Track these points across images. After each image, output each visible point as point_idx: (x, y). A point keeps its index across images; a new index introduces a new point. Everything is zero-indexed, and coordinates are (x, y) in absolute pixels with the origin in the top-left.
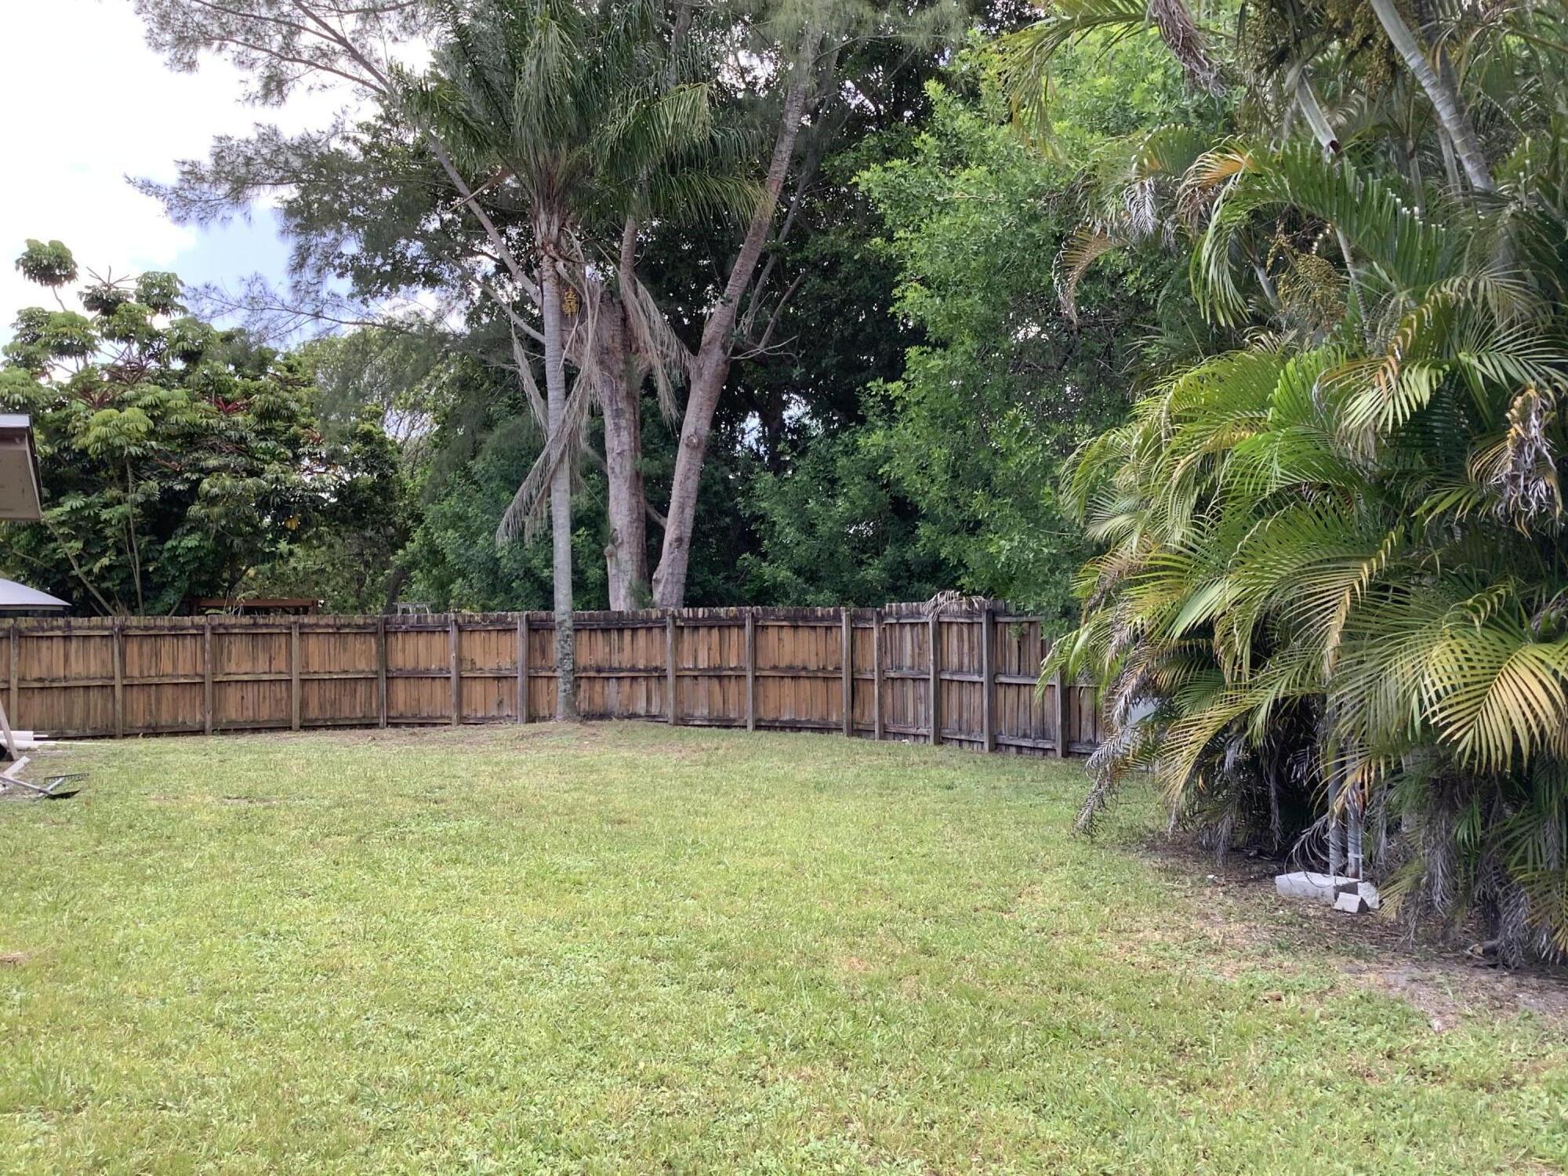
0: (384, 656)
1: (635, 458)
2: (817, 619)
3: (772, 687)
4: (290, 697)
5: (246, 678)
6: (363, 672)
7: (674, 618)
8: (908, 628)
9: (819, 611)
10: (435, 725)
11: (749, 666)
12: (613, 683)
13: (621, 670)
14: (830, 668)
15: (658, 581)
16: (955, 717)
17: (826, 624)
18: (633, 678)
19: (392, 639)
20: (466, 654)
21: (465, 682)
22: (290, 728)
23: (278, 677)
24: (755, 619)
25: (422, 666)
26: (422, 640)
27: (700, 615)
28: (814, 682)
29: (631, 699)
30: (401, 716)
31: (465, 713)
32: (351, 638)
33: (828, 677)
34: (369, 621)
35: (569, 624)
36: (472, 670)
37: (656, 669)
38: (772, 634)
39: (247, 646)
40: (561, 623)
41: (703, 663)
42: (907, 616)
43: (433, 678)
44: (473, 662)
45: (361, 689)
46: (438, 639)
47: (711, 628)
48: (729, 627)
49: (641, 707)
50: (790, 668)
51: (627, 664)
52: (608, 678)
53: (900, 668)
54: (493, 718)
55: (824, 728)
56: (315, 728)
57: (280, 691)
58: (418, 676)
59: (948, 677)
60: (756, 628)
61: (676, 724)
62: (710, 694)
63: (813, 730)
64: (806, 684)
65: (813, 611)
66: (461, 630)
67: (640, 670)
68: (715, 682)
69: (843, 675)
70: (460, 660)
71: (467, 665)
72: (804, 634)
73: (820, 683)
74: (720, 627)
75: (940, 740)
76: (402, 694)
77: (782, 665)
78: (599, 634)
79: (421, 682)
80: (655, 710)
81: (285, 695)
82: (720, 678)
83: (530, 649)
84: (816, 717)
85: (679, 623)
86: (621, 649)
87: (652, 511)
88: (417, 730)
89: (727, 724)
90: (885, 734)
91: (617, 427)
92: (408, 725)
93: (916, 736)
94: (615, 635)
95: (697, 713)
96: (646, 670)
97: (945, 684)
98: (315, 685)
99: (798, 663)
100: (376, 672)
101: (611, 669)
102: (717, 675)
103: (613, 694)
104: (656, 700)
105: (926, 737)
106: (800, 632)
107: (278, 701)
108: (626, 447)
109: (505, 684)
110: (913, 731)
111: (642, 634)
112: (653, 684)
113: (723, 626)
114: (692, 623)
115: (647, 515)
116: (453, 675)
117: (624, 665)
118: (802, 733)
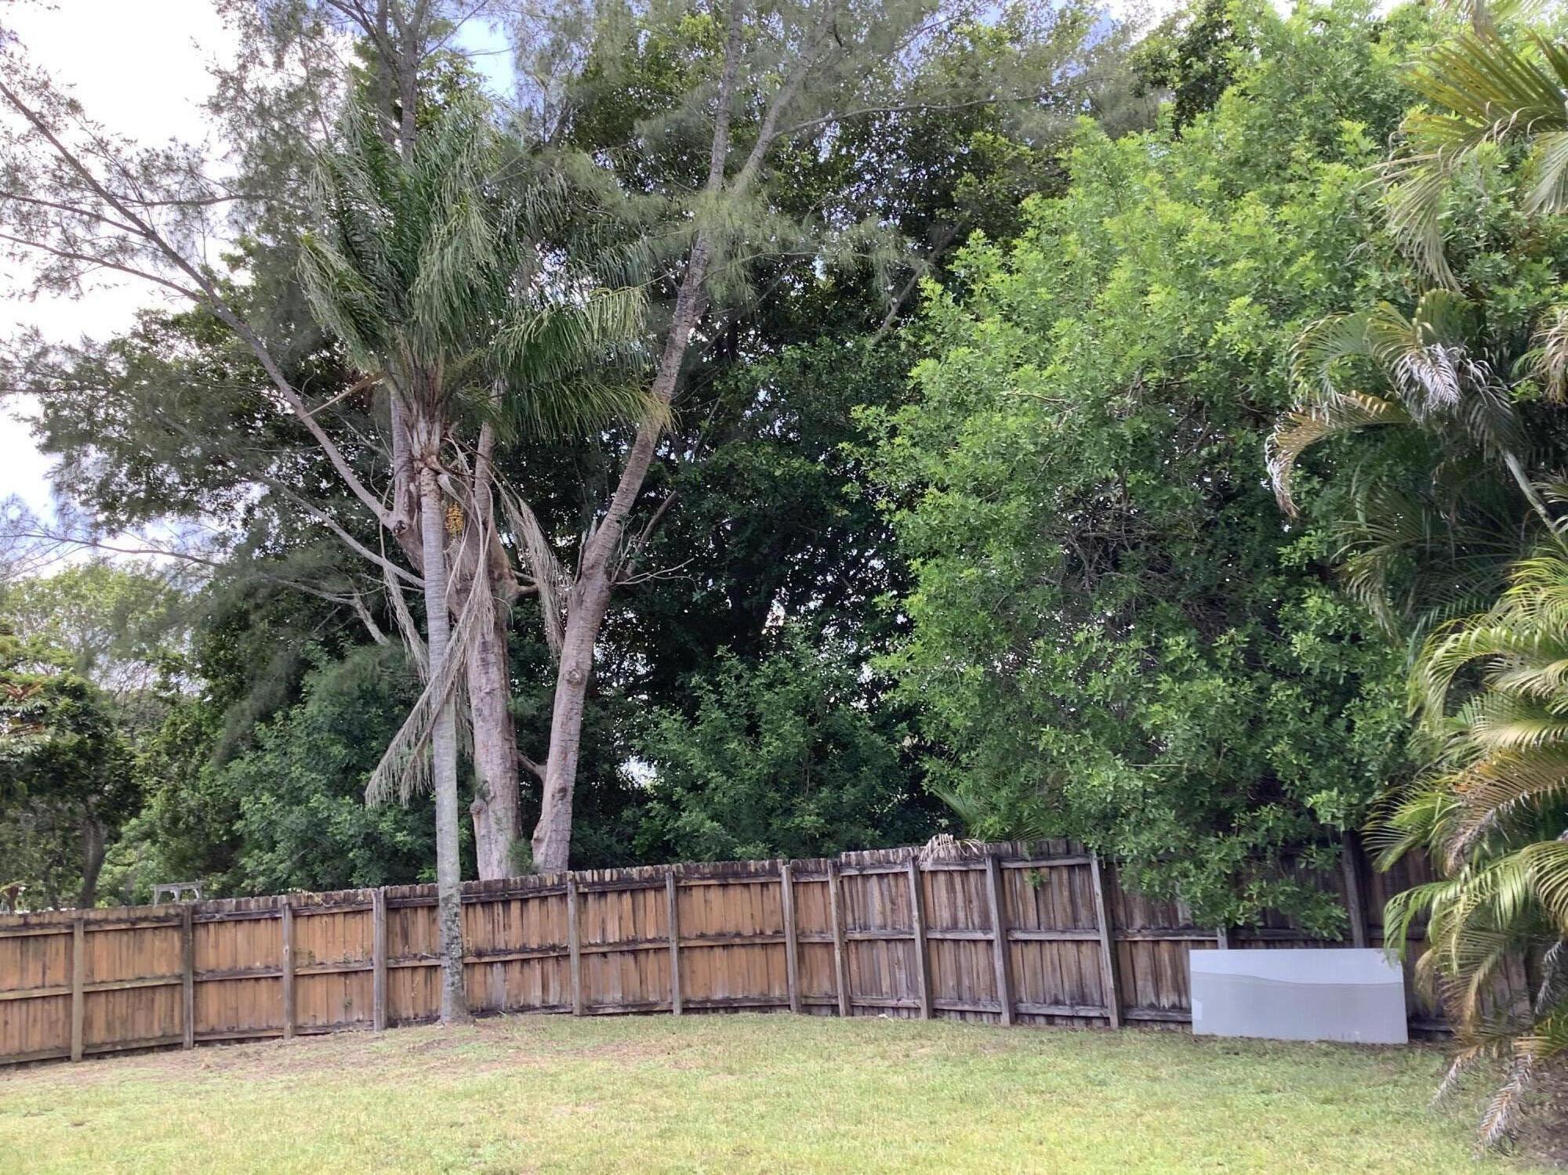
0: (190, 955)
1: (505, 696)
2: (750, 875)
3: (700, 960)
4: (69, 1015)
5: (11, 996)
6: (163, 977)
7: (576, 883)
8: (875, 879)
9: (753, 865)
10: (259, 1039)
11: (673, 937)
12: (498, 969)
13: (510, 952)
14: (769, 932)
15: (538, 840)
16: (951, 983)
17: (762, 880)
18: (524, 961)
19: (201, 933)
20: (303, 946)
21: (300, 980)
22: (69, 1058)
23: (55, 992)
24: (677, 879)
25: (242, 965)
26: (241, 933)
27: (607, 878)
28: (749, 950)
29: (522, 987)
30: (213, 1031)
31: (300, 1022)
32: (148, 935)
33: (767, 943)
34: (172, 911)
35: (457, 899)
36: (309, 965)
37: (553, 948)
38: (697, 895)
39: (14, 953)
40: (447, 900)
41: (613, 936)
42: (873, 866)
43: (257, 979)
44: (311, 955)
45: (161, 998)
46: (264, 930)
47: (621, 892)
48: (644, 890)
49: (535, 997)
50: (721, 935)
51: (515, 944)
52: (491, 964)
53: (865, 927)
54: (338, 1025)
55: (765, 1006)
56: (100, 1056)
57: (57, 1009)
58: (237, 978)
59: (939, 936)
60: (677, 889)
61: (582, 1015)
62: (624, 974)
63: (752, 1008)
64: (740, 954)
65: (745, 866)
66: (296, 915)
67: (533, 950)
68: (630, 959)
69: (788, 940)
70: (294, 954)
71: (303, 961)
72: (736, 894)
73: (757, 950)
74: (633, 891)
75: (935, 1013)
76: (215, 1004)
77: (711, 932)
78: (479, 908)
79: (240, 985)
80: (553, 1000)
81: (61, 1014)
82: (635, 953)
83: (389, 932)
84: (755, 993)
85: (582, 889)
86: (507, 927)
87: (524, 759)
88: (250, 1047)
89: (646, 1009)
90: (852, 1010)
91: (485, 663)
92: (223, 1042)
93: (896, 1009)
94: (499, 909)
95: (608, 999)
96: (540, 950)
97: (933, 945)
98: (102, 998)
99: (731, 928)
100: (180, 977)
101: (496, 952)
102: (632, 949)
103: (497, 984)
104: (554, 986)
105: (917, 1009)
106: (731, 891)
107: (52, 1024)
108: (496, 685)
109: (354, 981)
110: (893, 1003)
111: (534, 905)
112: (550, 966)
113: (634, 889)
114: (599, 889)
115: (520, 764)
116: (286, 973)
117: (511, 946)
118: (741, 1014)
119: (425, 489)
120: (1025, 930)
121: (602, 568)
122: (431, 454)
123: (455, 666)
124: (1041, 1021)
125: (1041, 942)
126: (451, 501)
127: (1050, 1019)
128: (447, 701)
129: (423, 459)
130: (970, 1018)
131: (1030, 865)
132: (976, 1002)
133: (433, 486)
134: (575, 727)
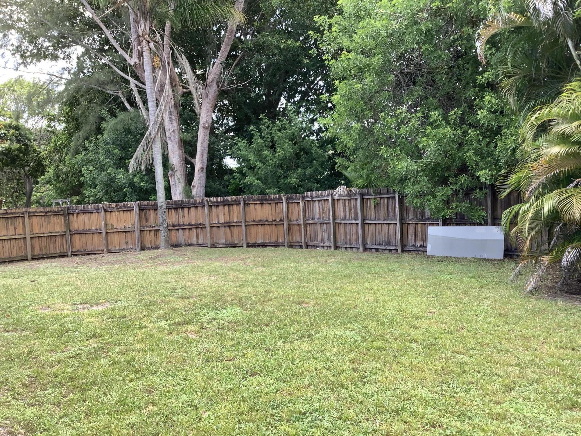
0: (68, 224)
1: (179, 133)
2: (271, 200)
3: (253, 230)
4: (26, 245)
5: (4, 238)
6: (59, 232)
7: (208, 202)
8: (317, 202)
9: (272, 196)
10: (95, 254)
11: (243, 221)
12: (181, 231)
13: (185, 226)
14: (278, 220)
15: (194, 186)
16: (343, 238)
17: (276, 202)
18: (190, 229)
19: (71, 217)
20: (109, 222)
21: (109, 234)
22: (27, 260)
23: (19, 237)
24: (245, 201)
25: (87, 228)
26: (86, 217)
27: (219, 200)
28: (271, 226)
29: (189, 238)
30: (78, 251)
31: (110, 248)
32: (52, 217)
33: (277, 223)
34: (60, 209)
35: (165, 206)
36: (112, 229)
37: (200, 224)
38: (252, 207)
39: (3, 223)
40: (161, 207)
41: (222, 221)
42: (316, 197)
43: (93, 233)
44: (112, 225)
45: (58, 239)
46: (94, 216)
47: (224, 205)
48: (233, 205)
49: (194, 241)
50: (260, 221)
51: (186, 223)
52: (178, 229)
53: (313, 219)
54: (124, 249)
55: (276, 245)
56: (38, 259)
57: (21, 243)
58: (85, 233)
59: (339, 222)
60: (245, 204)
61: (211, 247)
62: (225, 234)
63: (272, 246)
64: (267, 228)
65: (269, 197)
66: (106, 211)
67: (193, 225)
68: (228, 229)
69: (285, 223)
70: (106, 225)
71: (109, 227)
72: (266, 207)
73: (274, 226)
74: (229, 205)
75: (336, 248)
76: (78, 242)
77: (257, 219)
78: (173, 210)
79: (87, 236)
80: (200, 242)
81: (23, 245)
82: (229, 226)
83: (140, 218)
84: (273, 241)
85: (210, 204)
86: (183, 217)
87: (187, 157)
88: (92, 257)
89: (234, 246)
90: (307, 246)
91: (171, 120)
92: (82, 255)
93: (323, 247)
94: (180, 210)
95: (220, 242)
96: (195, 225)
97: (337, 225)
98: (37, 239)
99: (264, 218)
100: (65, 232)
101: (179, 225)
102: (228, 225)
103: (181, 236)
104: (201, 237)
105: (330, 247)
106: (264, 206)
107: (20, 248)
108: (176, 128)
109: (128, 234)
110: (322, 244)
111: (193, 209)
112: (199, 230)
113: (229, 204)
114: (216, 204)
115: (186, 158)
116: (104, 231)
117: (185, 223)
118: (268, 248)
119: (145, 49)
120: (370, 220)
121: (215, 83)
122: (146, 34)
123: (159, 120)
124: (374, 250)
125: (375, 224)
126: (155, 54)
127: (377, 250)
128: (157, 134)
129: (143, 36)
130: (349, 250)
131: (373, 197)
132: (351, 244)
133: (147, 47)
134: (206, 145)
